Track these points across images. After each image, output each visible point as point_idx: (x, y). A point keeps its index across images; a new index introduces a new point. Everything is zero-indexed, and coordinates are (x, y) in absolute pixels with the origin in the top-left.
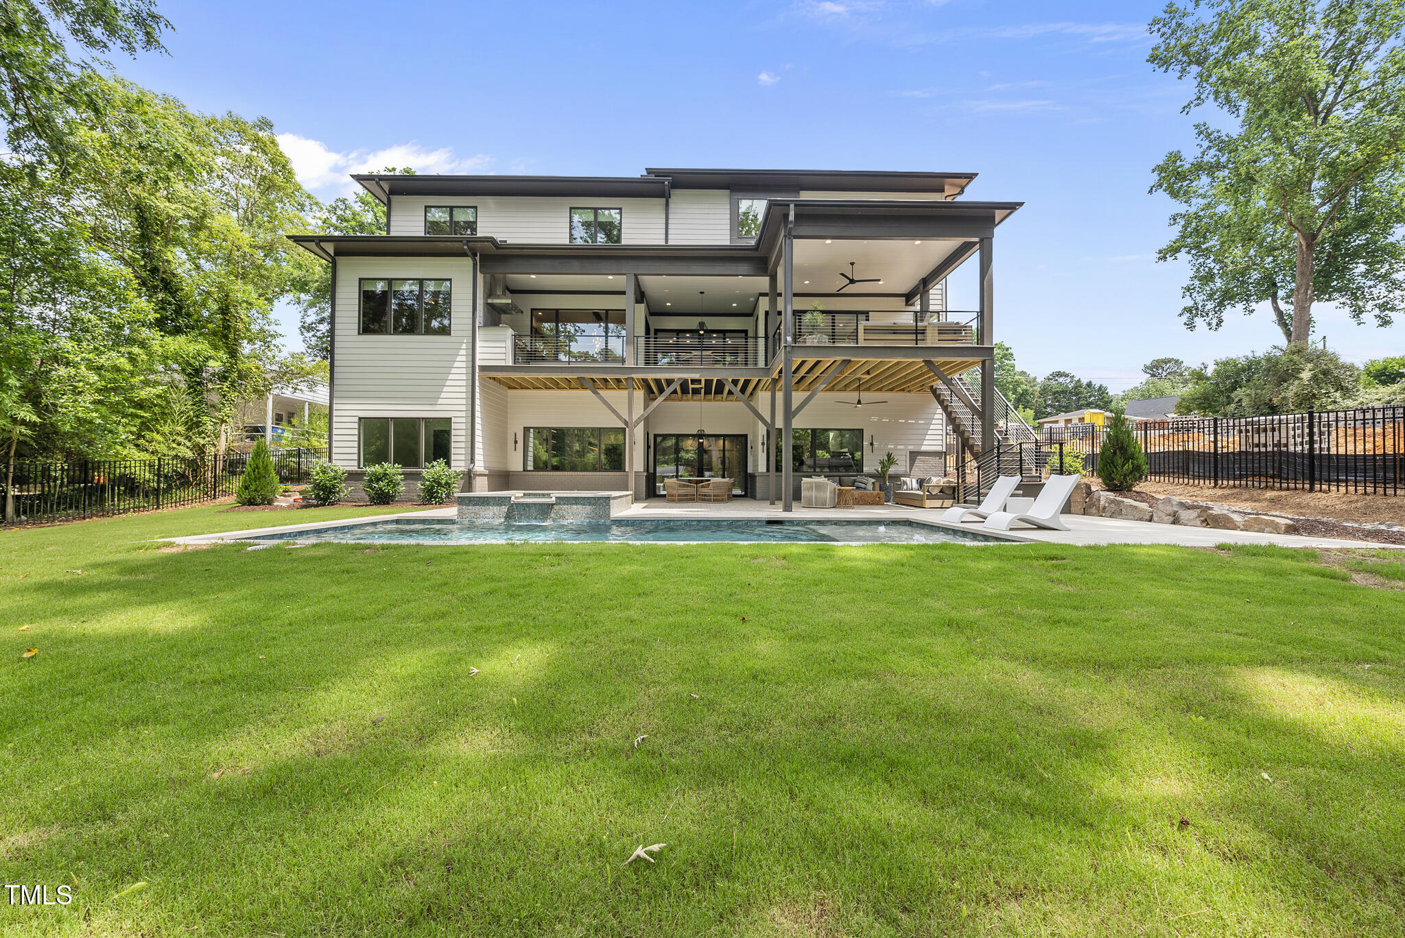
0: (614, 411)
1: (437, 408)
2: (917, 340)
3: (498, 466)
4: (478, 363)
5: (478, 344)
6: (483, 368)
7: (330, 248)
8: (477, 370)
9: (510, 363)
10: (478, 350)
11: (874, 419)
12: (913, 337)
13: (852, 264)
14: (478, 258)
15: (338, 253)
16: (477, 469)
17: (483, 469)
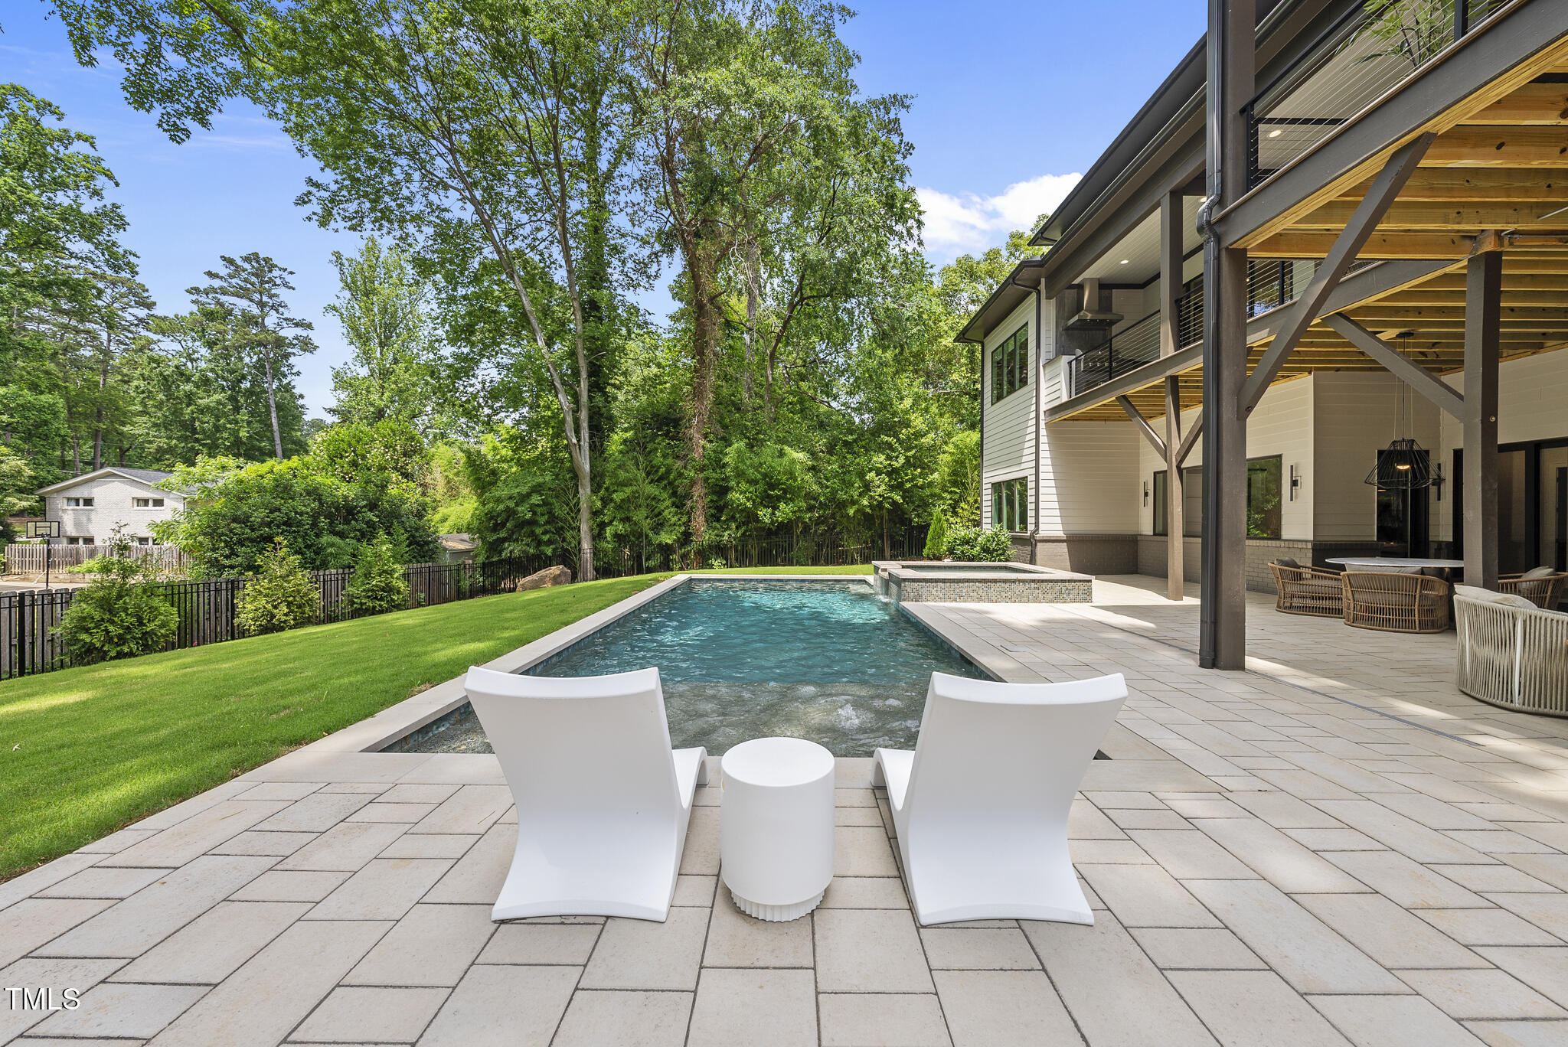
0: (1153, 441)
1: (1021, 467)
4: (1043, 408)
5: (1043, 385)
6: (1048, 413)
8: (1042, 416)
9: (1065, 398)
10: (1043, 393)
14: (1042, 287)
15: (986, 334)
16: (1043, 532)
17: (1061, 534)
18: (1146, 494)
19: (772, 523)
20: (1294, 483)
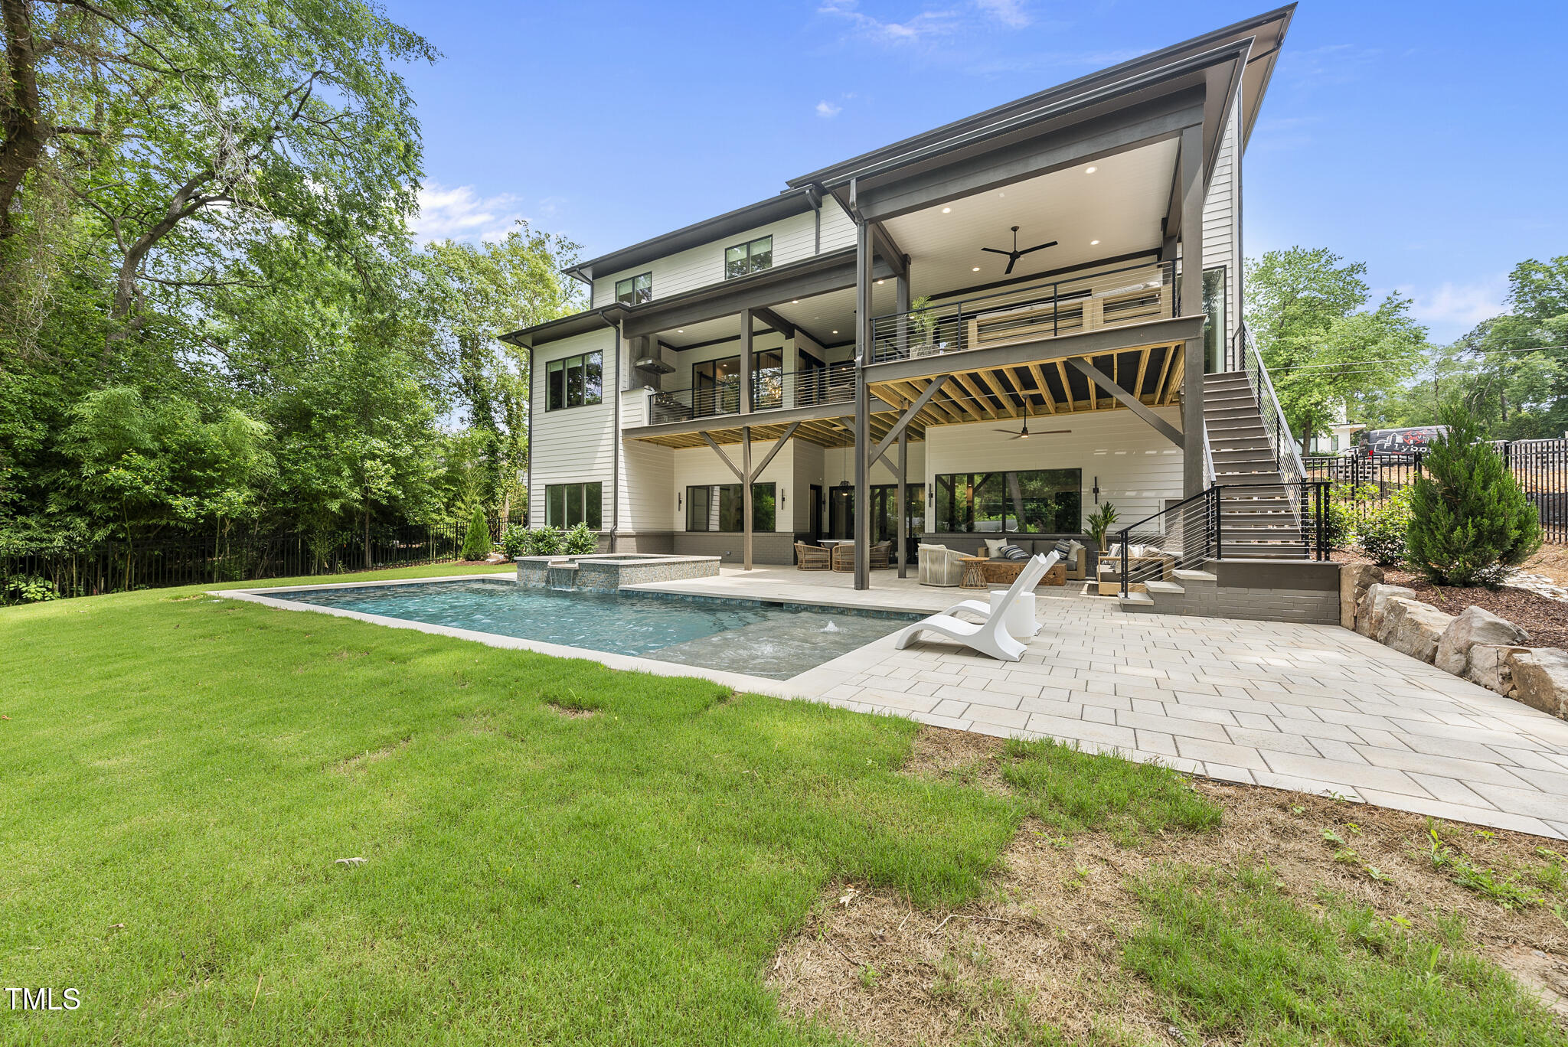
0: (731, 466)
1: (593, 473)
2: (1056, 329)
3: (650, 526)
4: (621, 427)
5: (621, 408)
6: (626, 431)
7: (528, 340)
8: (620, 433)
9: (646, 424)
10: (621, 414)
11: (1101, 452)
12: (1051, 326)
13: (1015, 229)
14: (621, 326)
15: (536, 342)
16: (620, 530)
17: (630, 531)
18: (680, 502)
19: (199, 515)
20: (783, 499)
